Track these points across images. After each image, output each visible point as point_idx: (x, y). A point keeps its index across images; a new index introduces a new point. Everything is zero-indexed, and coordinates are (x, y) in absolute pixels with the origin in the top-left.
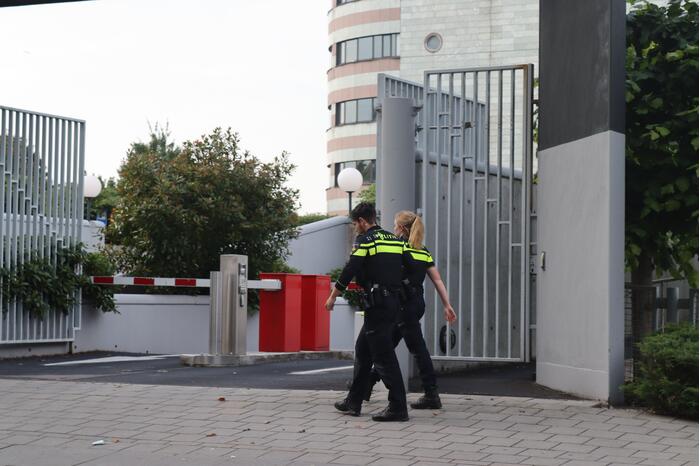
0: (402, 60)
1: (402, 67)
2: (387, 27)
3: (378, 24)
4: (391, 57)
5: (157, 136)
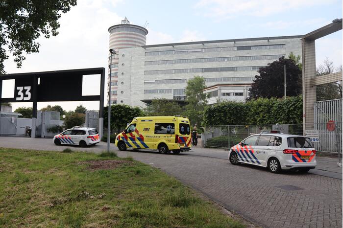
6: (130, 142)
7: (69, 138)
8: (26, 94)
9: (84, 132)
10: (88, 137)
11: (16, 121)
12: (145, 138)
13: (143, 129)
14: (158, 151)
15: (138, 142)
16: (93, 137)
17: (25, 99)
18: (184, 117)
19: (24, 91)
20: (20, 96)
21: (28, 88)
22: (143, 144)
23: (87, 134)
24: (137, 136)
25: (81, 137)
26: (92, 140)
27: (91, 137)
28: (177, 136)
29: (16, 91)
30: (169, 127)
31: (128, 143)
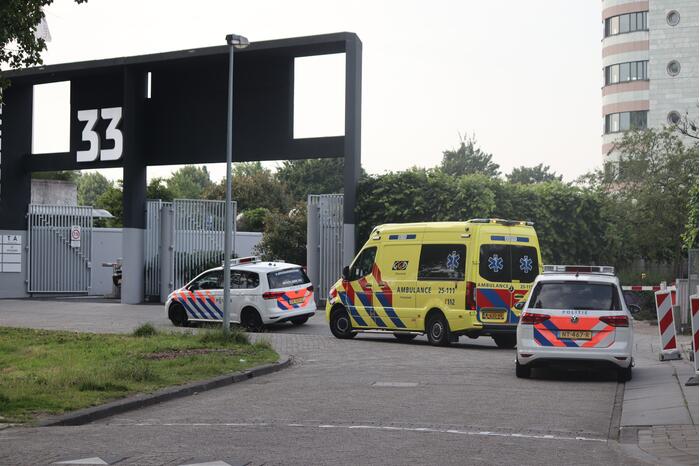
0: (651, 82)
1: (651, 87)
2: (639, 56)
3: (632, 53)
4: (642, 80)
5: (466, 145)
6: (360, 307)
7: (209, 300)
8: (109, 136)
9: (253, 279)
10: (267, 296)
11: (87, 239)
12: (395, 293)
13: (392, 265)
14: (425, 337)
15: (379, 308)
16: (282, 294)
17: (107, 155)
18: (508, 224)
19: (101, 126)
20: (87, 146)
21: (114, 114)
22: (391, 313)
23: (264, 286)
24: (376, 289)
25: (243, 296)
26: (281, 306)
27: (277, 295)
28: (471, 286)
29: (77, 127)
30: (453, 256)
31: (354, 312)
